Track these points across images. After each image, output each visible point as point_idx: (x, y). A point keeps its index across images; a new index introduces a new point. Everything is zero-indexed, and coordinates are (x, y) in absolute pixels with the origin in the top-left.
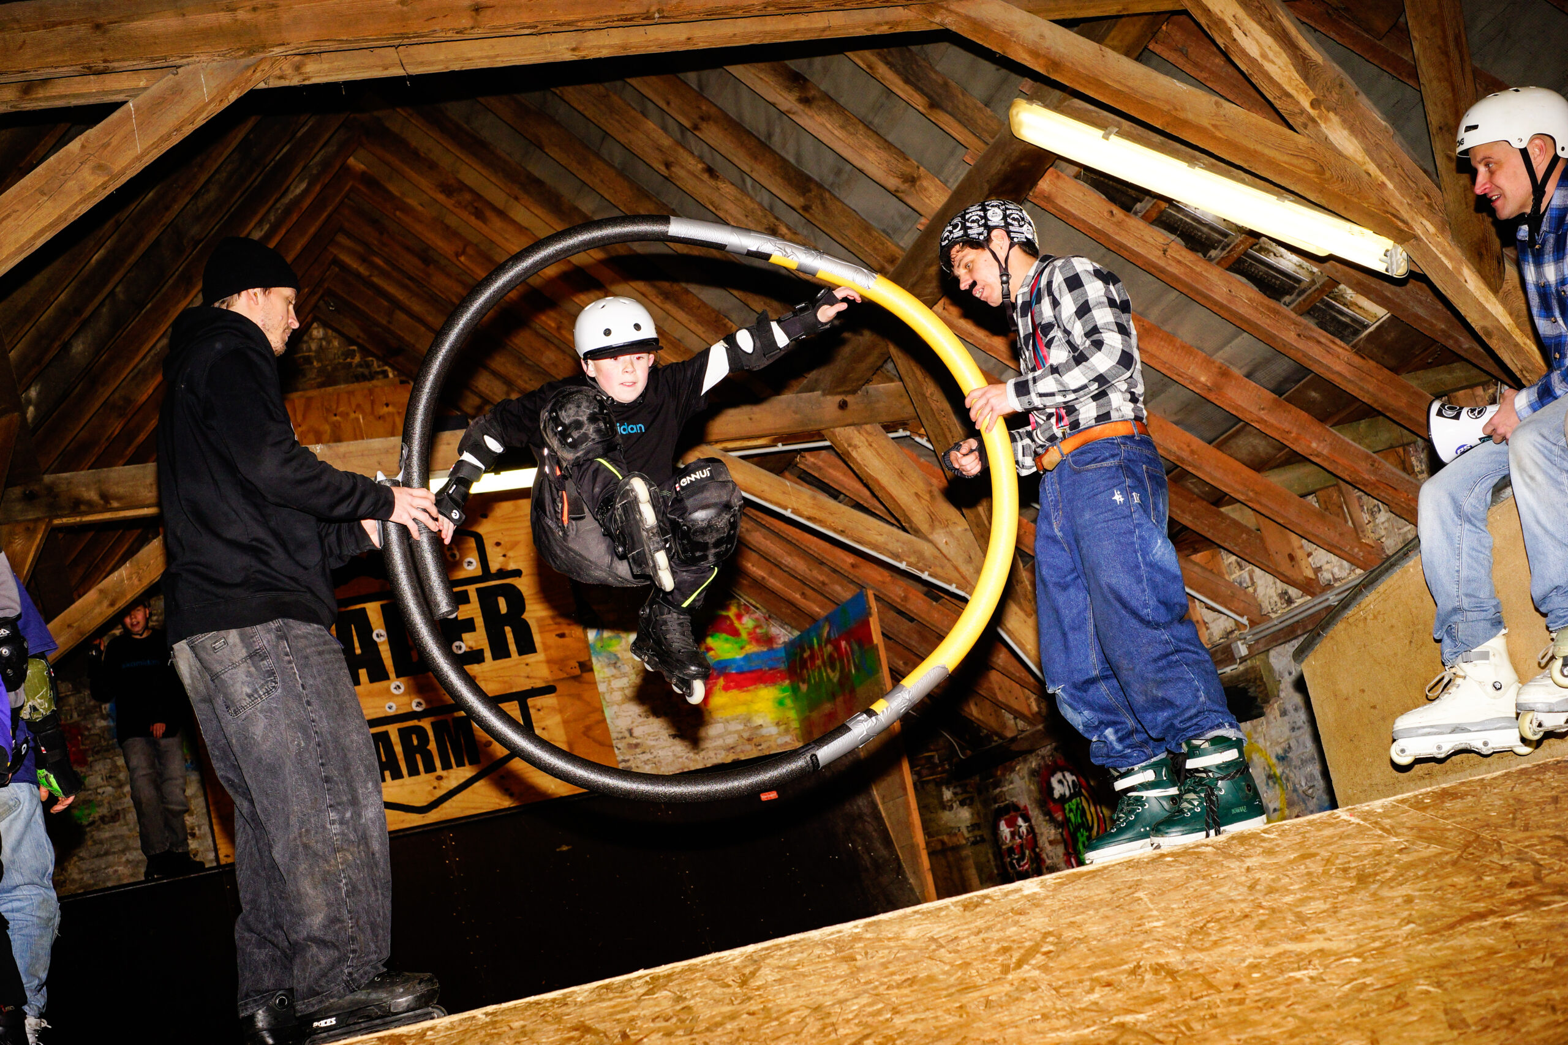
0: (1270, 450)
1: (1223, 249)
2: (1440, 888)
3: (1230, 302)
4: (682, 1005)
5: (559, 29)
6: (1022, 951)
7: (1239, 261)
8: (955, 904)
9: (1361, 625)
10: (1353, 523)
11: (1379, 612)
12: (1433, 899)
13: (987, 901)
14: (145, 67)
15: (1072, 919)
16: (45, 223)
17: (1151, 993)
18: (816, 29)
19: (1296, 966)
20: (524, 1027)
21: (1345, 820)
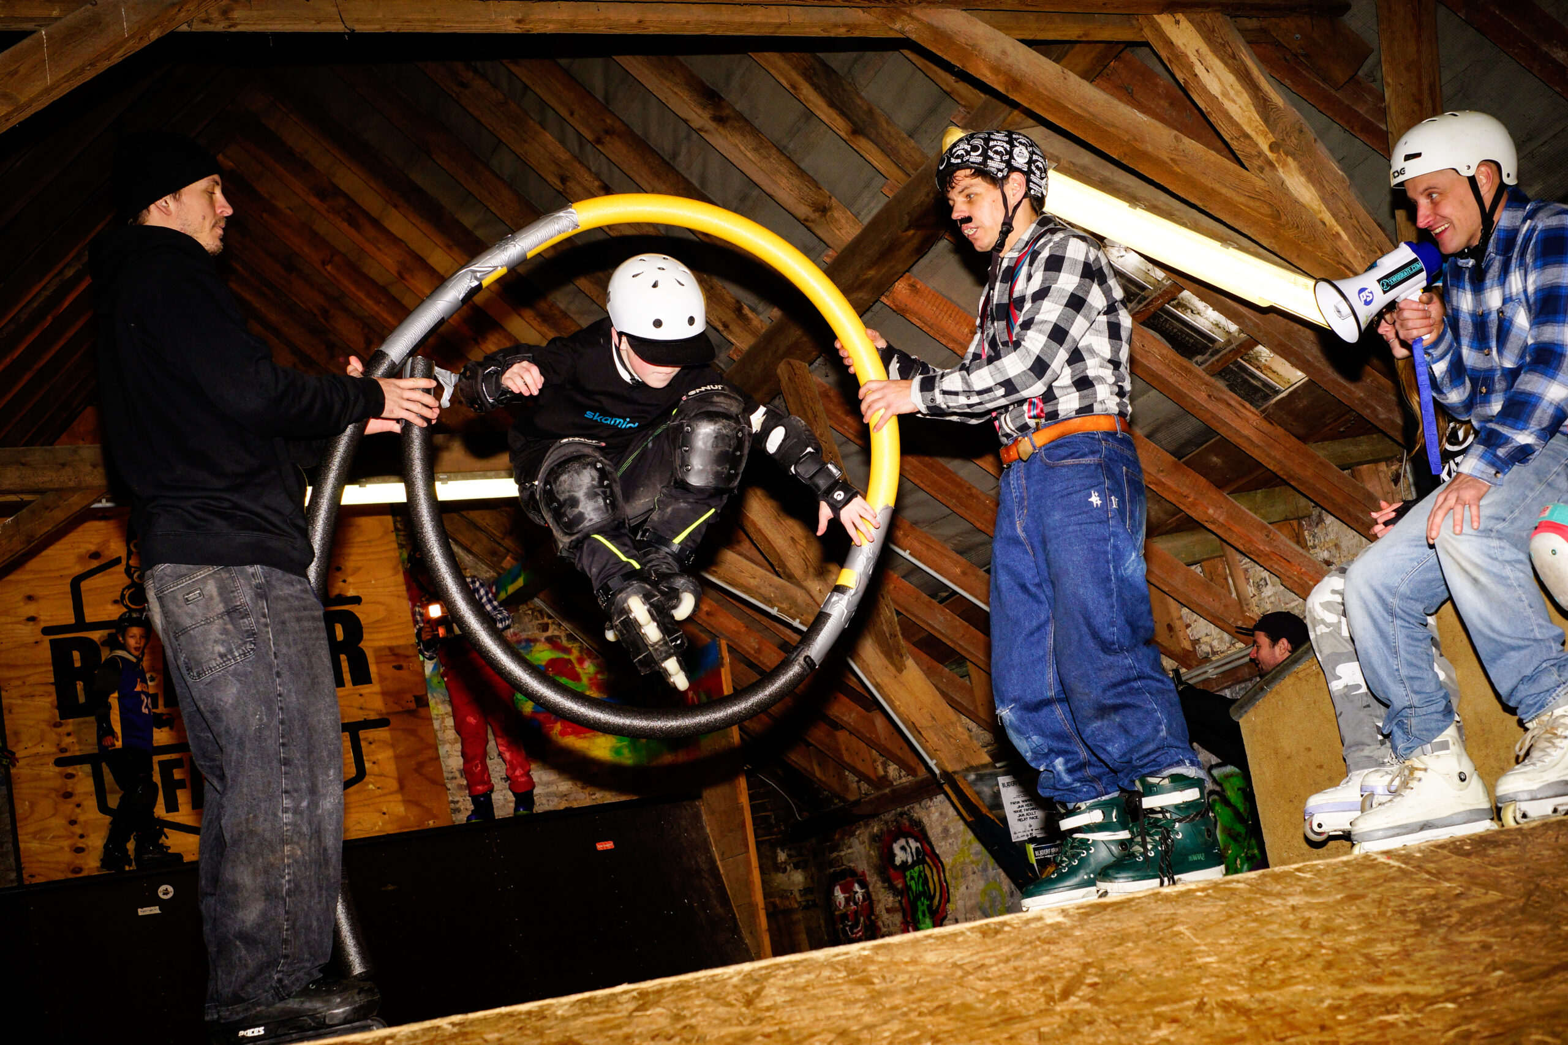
0: (1161, 515)
1: (1139, 303)
2: (1516, 935)
3: (1142, 357)
4: (682, 1024)
6: (1063, 982)
7: (1155, 316)
8: (972, 929)
10: (1238, 595)
12: (1514, 947)
13: (1007, 929)
15: (1111, 951)
17: (1226, 1031)
18: (771, 24)
19: (1383, 1009)
20: (500, 1039)
21: (1384, 863)
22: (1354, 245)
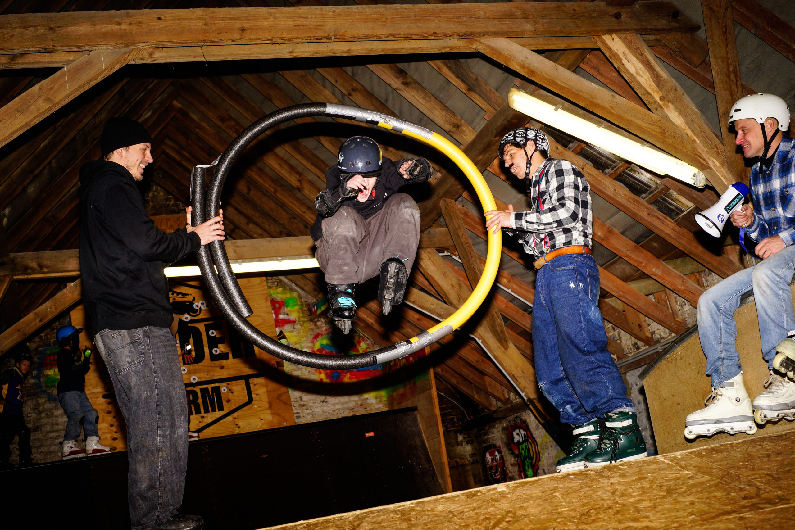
0: (631, 271)
1: (612, 169)
2: (708, 498)
3: (614, 195)
5: (283, 42)
6: (495, 520)
7: (620, 175)
8: (463, 494)
9: (674, 362)
10: (672, 310)
11: (683, 356)
12: (705, 503)
13: (479, 494)
14: (74, 50)
15: (522, 505)
16: (18, 126)
18: (412, 48)
21: (662, 461)
22: (703, 146)
